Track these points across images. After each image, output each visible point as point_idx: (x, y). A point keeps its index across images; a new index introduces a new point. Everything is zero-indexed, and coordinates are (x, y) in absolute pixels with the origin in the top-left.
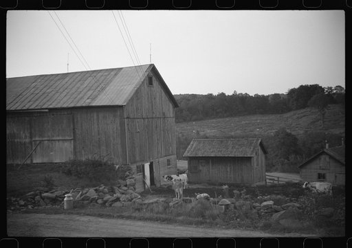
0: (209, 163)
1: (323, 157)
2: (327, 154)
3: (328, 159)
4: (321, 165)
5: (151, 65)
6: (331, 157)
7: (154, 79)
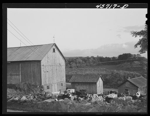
0: (79, 85)
1: (127, 83)
2: (129, 81)
3: (129, 83)
4: (126, 86)
5: (54, 44)
6: (130, 83)
7: (55, 49)
